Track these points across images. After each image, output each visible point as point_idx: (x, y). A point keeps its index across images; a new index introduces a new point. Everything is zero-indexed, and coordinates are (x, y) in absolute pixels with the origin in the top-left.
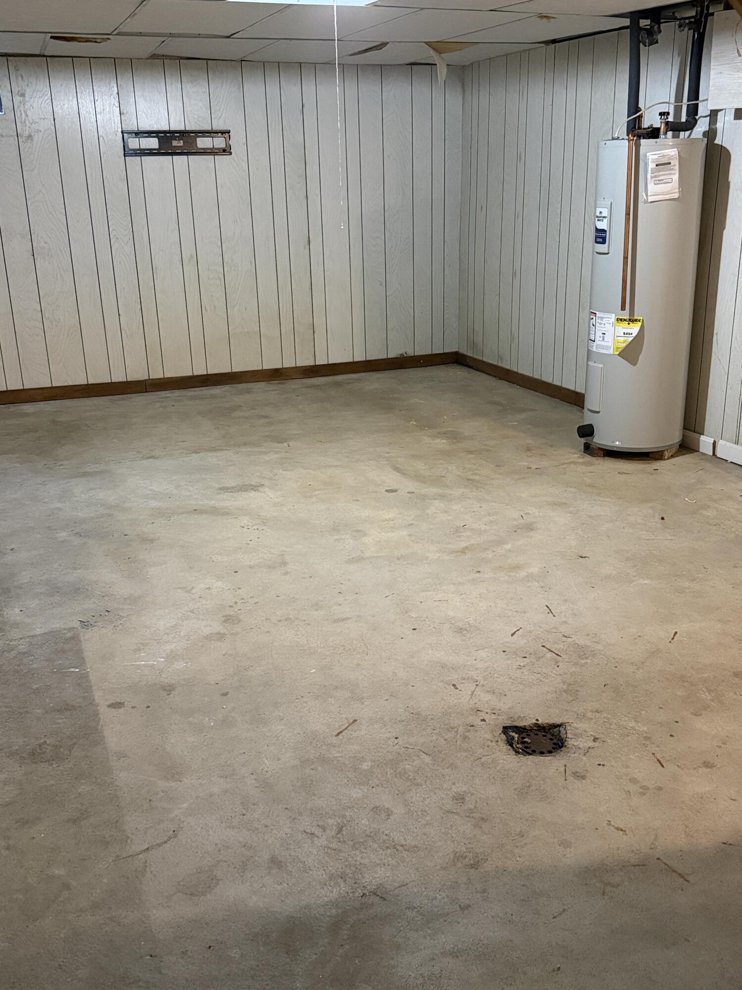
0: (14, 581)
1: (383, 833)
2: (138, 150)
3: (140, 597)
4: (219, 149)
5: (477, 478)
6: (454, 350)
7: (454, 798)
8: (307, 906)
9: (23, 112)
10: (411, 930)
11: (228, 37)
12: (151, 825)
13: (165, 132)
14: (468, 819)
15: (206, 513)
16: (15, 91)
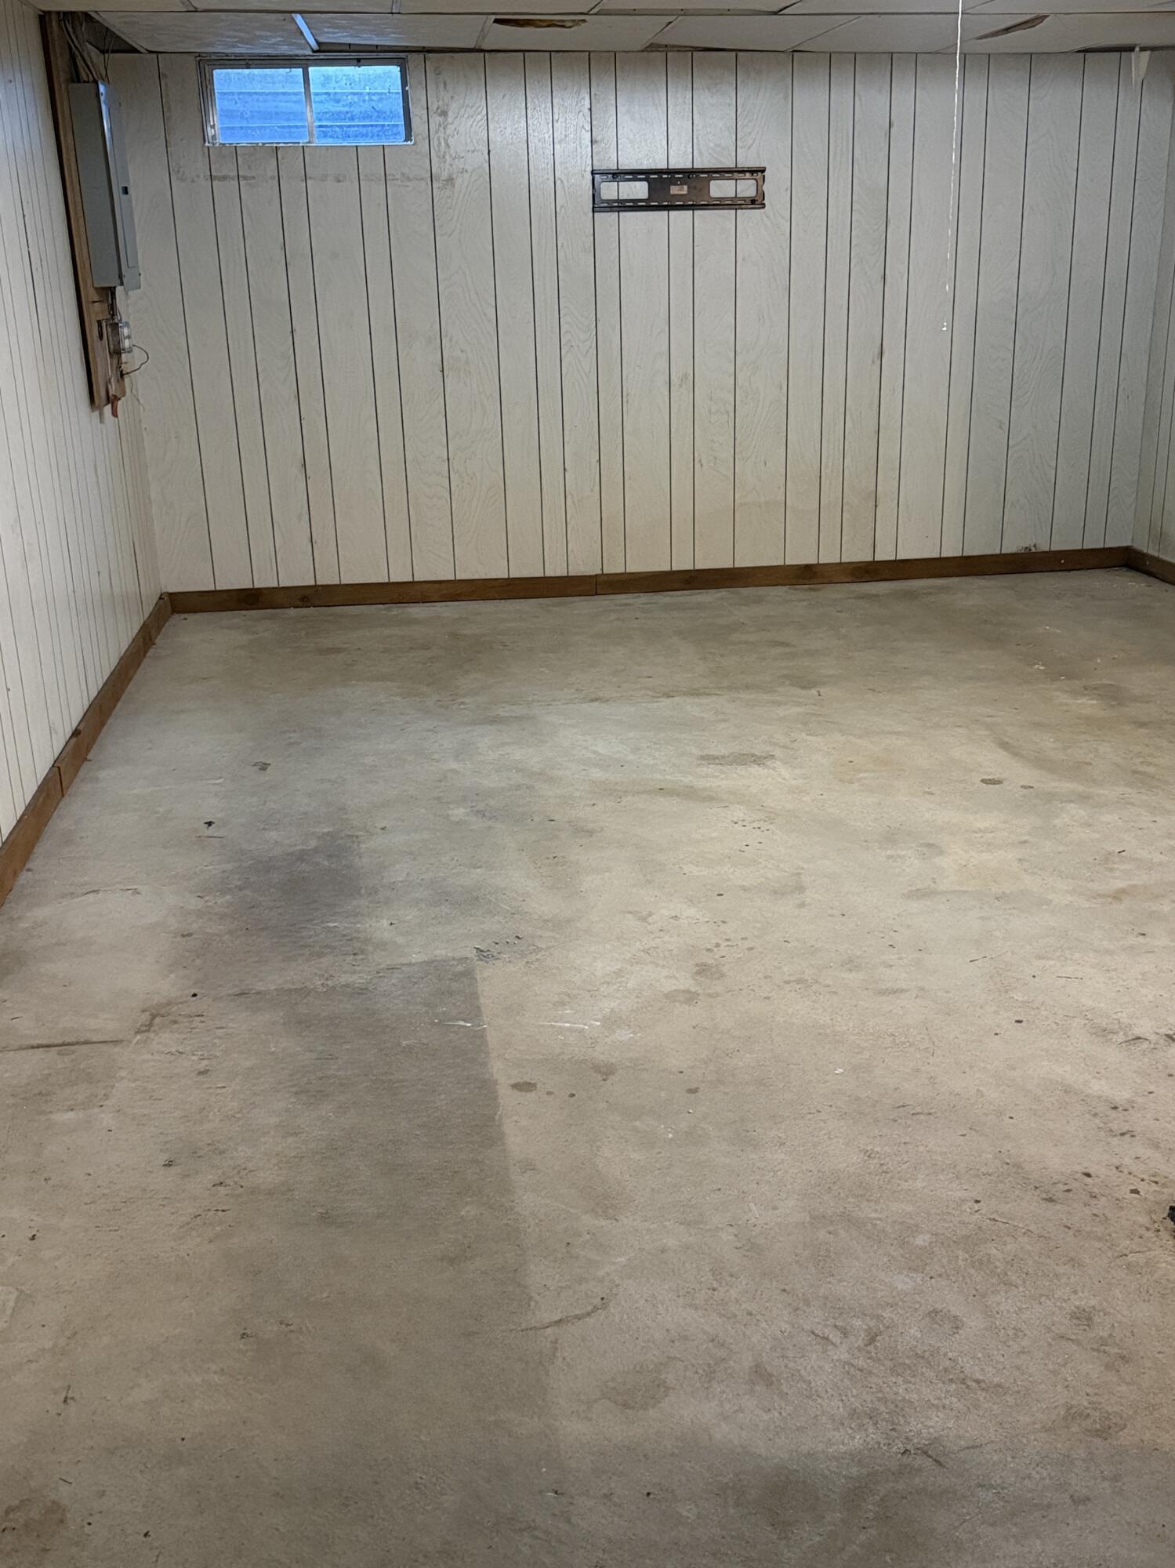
0: (383, 878)
1: (945, 1355)
2: (615, 201)
3: (568, 921)
4: (743, 199)
5: (1151, 770)
6: (1125, 544)
7: (1074, 1316)
8: (809, 1455)
9: (442, 141)
10: (983, 1523)
11: (775, 13)
12: (569, 1283)
13: (659, 172)
14: (1095, 1354)
15: (678, 795)
16: (433, 107)
